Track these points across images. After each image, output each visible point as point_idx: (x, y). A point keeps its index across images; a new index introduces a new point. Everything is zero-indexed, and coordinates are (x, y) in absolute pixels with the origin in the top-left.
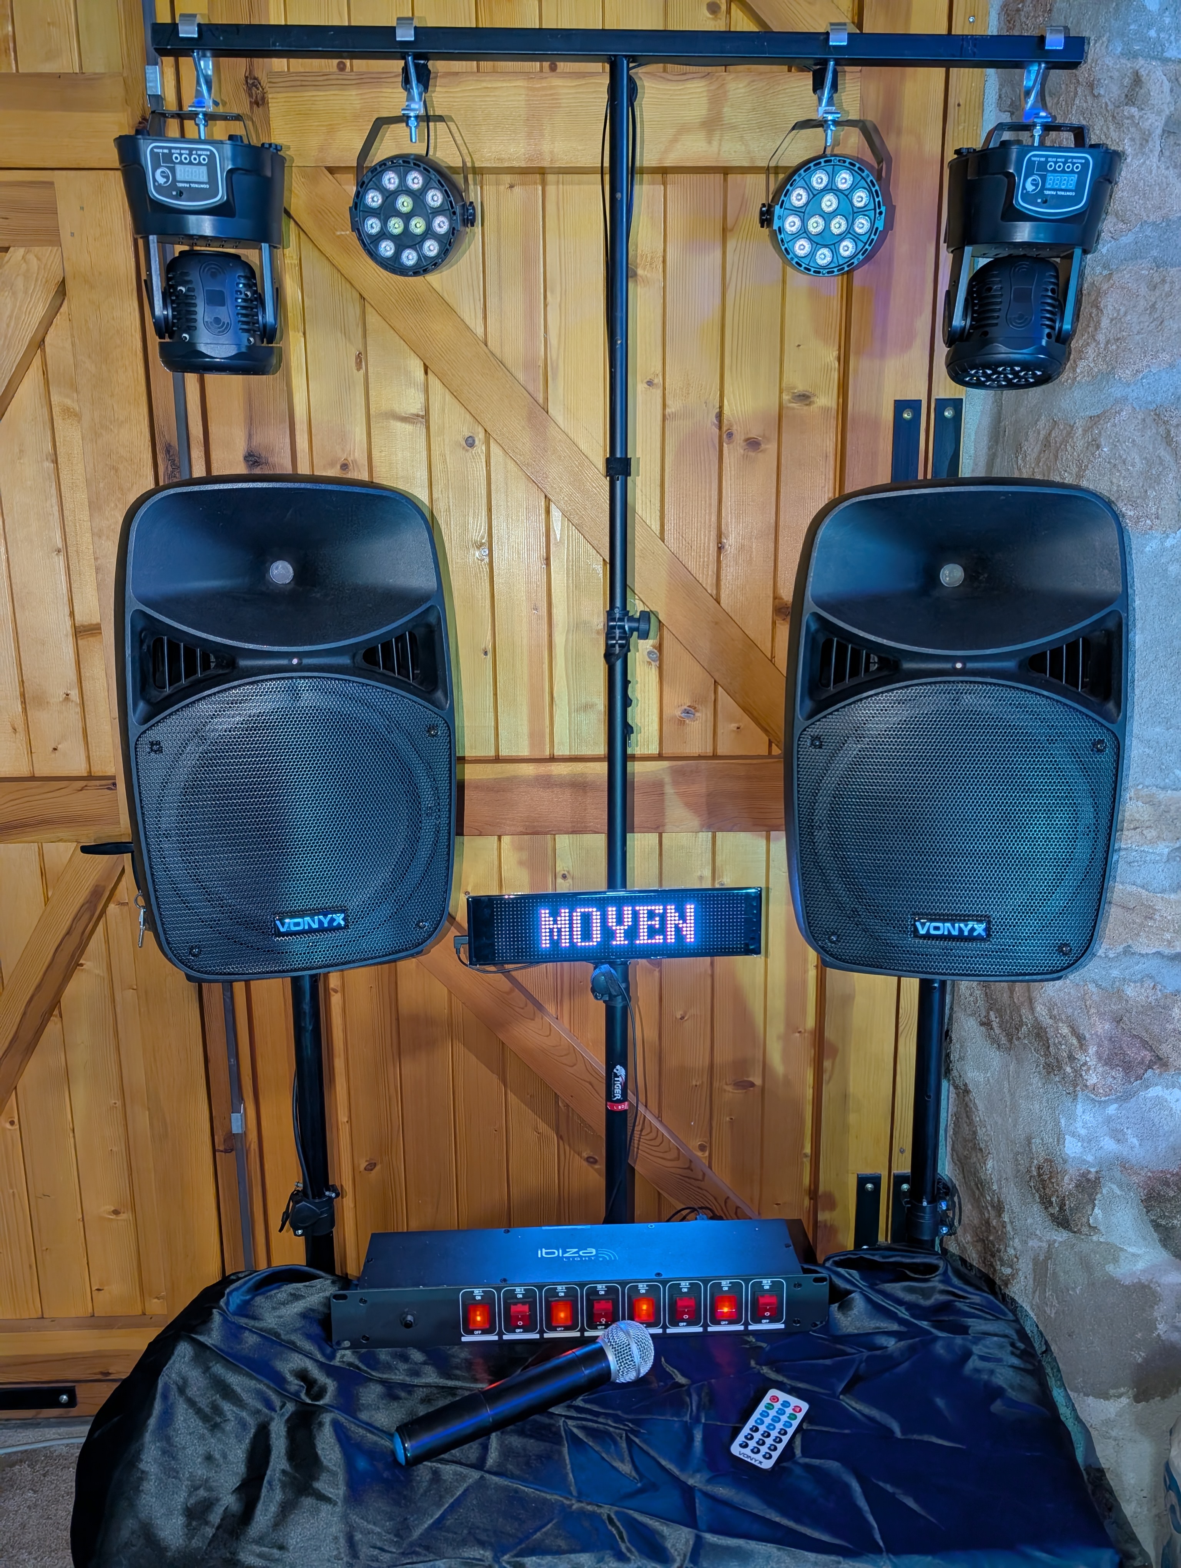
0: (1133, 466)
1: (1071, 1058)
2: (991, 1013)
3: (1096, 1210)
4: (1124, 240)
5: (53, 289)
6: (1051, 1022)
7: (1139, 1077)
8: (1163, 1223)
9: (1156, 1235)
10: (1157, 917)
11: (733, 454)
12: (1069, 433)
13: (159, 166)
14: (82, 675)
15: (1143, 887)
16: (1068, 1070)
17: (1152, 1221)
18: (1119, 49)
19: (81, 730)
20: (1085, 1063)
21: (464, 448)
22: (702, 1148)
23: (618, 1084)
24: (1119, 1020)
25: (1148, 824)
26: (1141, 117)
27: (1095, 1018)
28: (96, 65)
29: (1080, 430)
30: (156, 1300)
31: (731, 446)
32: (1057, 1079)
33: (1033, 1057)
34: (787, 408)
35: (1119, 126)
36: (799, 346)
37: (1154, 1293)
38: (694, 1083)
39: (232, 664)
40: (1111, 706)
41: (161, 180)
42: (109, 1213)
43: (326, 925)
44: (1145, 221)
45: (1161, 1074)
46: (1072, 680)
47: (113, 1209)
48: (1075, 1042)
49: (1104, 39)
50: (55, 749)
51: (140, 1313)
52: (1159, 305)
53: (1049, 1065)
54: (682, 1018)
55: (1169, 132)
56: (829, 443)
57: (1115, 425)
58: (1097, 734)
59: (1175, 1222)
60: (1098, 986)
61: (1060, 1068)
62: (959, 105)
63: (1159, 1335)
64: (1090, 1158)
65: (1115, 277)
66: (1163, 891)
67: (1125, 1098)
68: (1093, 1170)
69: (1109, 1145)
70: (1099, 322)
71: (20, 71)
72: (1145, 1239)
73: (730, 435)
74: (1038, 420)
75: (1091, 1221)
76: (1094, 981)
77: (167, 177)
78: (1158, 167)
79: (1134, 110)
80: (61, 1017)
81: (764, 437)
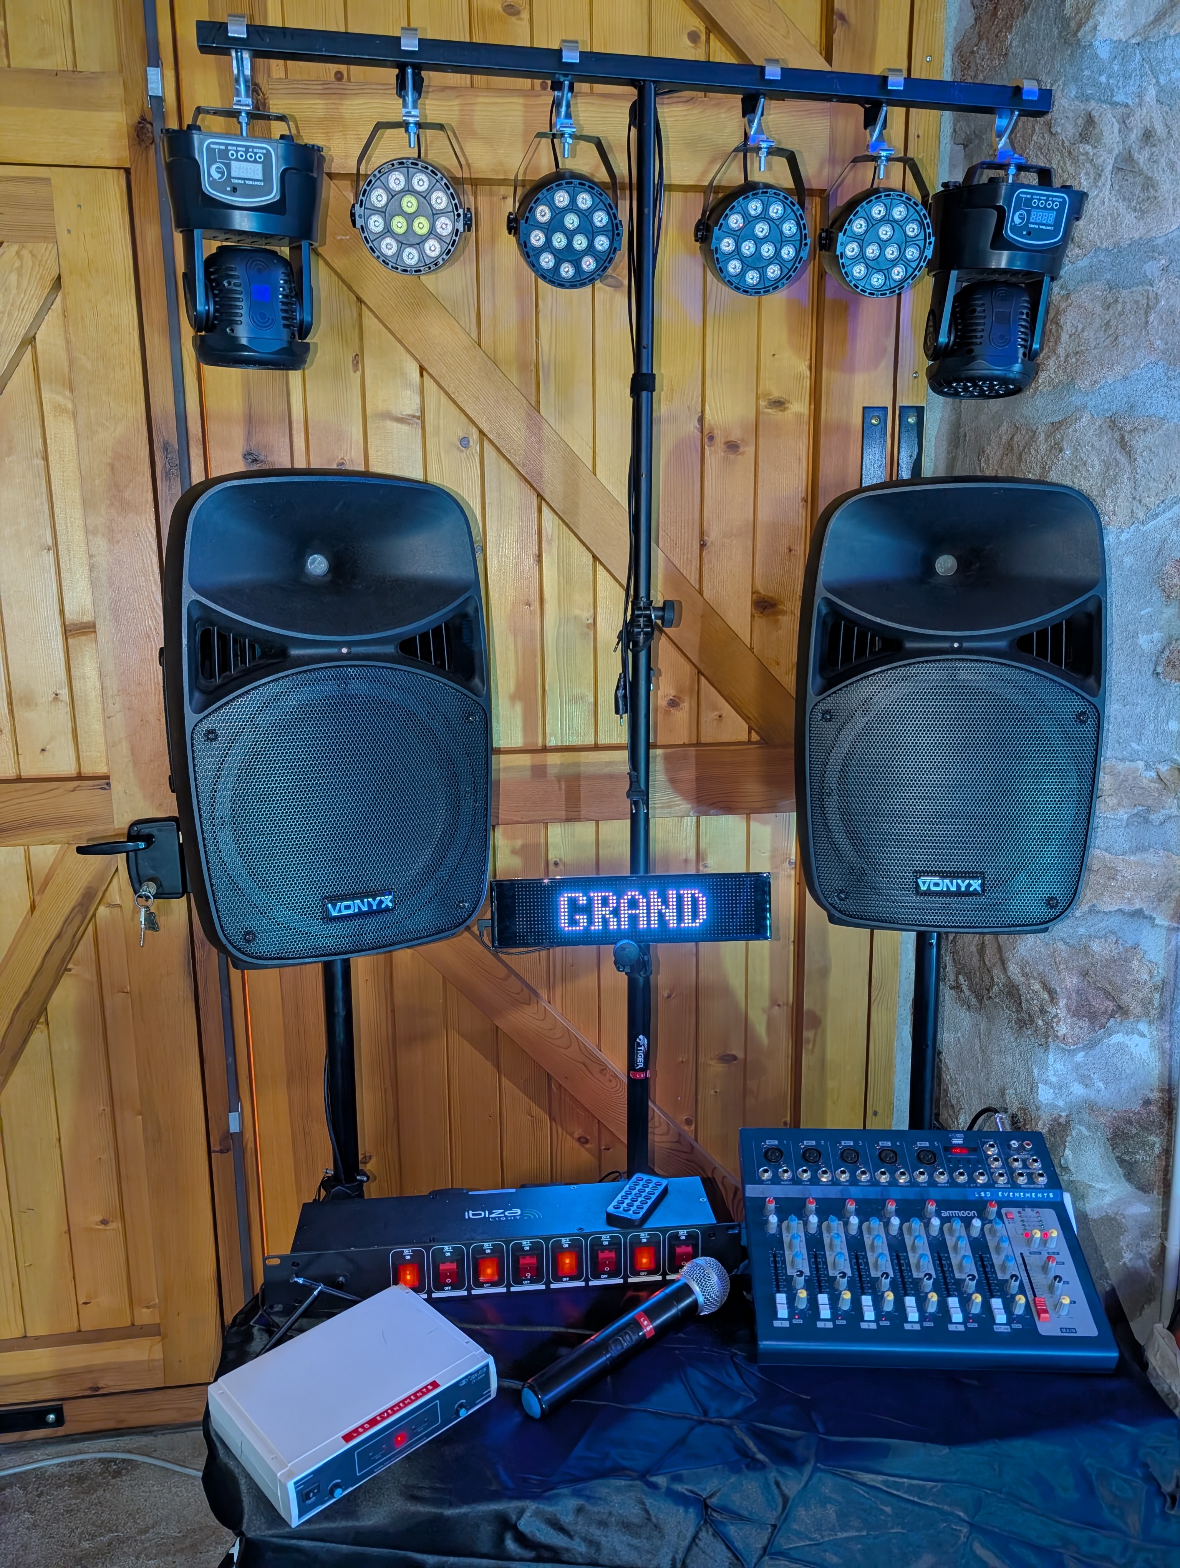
0: (1093, 467)
1: (1043, 1011)
2: (961, 977)
3: (1067, 1152)
4: (1080, 264)
5: (48, 284)
6: (1022, 979)
7: (1103, 1026)
8: (1127, 1158)
9: (1120, 1170)
10: (1119, 877)
11: (714, 457)
12: (1032, 438)
13: (215, 162)
14: (72, 674)
15: (1106, 850)
16: (1040, 1023)
17: (1117, 1157)
18: (1074, 92)
19: (70, 730)
20: (1056, 1016)
21: (458, 448)
22: (688, 1122)
23: (641, 1053)
24: (1085, 974)
25: (1110, 792)
26: (1094, 154)
27: (1064, 973)
28: (89, 64)
29: (1043, 434)
30: (144, 1310)
31: (713, 448)
32: (1030, 1032)
33: (1005, 1014)
34: (764, 413)
35: (1075, 161)
36: (774, 355)
37: (1119, 1225)
38: (680, 1059)
39: (283, 653)
40: (1091, 681)
41: (216, 176)
42: (97, 1225)
43: (375, 908)
44: (1099, 248)
45: (1121, 1023)
46: (1057, 660)
47: (101, 1218)
48: (1046, 996)
49: (1060, 83)
50: (43, 750)
51: (129, 1324)
52: (1113, 323)
53: (1021, 1021)
54: (669, 997)
55: (1118, 168)
56: (802, 446)
57: (1076, 431)
58: (1079, 706)
59: (1138, 1157)
60: (1066, 943)
61: (1032, 1021)
62: (918, 136)
63: (1124, 1264)
64: (1061, 1103)
65: (1072, 296)
66: (1124, 854)
67: (1091, 1045)
68: (1064, 1114)
69: (1078, 1090)
70: (1059, 337)
71: (12, 66)
72: (1111, 1175)
73: (711, 438)
74: (999, 426)
75: (1063, 1162)
76: (1062, 939)
77: (222, 173)
78: (1110, 200)
79: (1088, 148)
80: (48, 1024)
81: (743, 440)
